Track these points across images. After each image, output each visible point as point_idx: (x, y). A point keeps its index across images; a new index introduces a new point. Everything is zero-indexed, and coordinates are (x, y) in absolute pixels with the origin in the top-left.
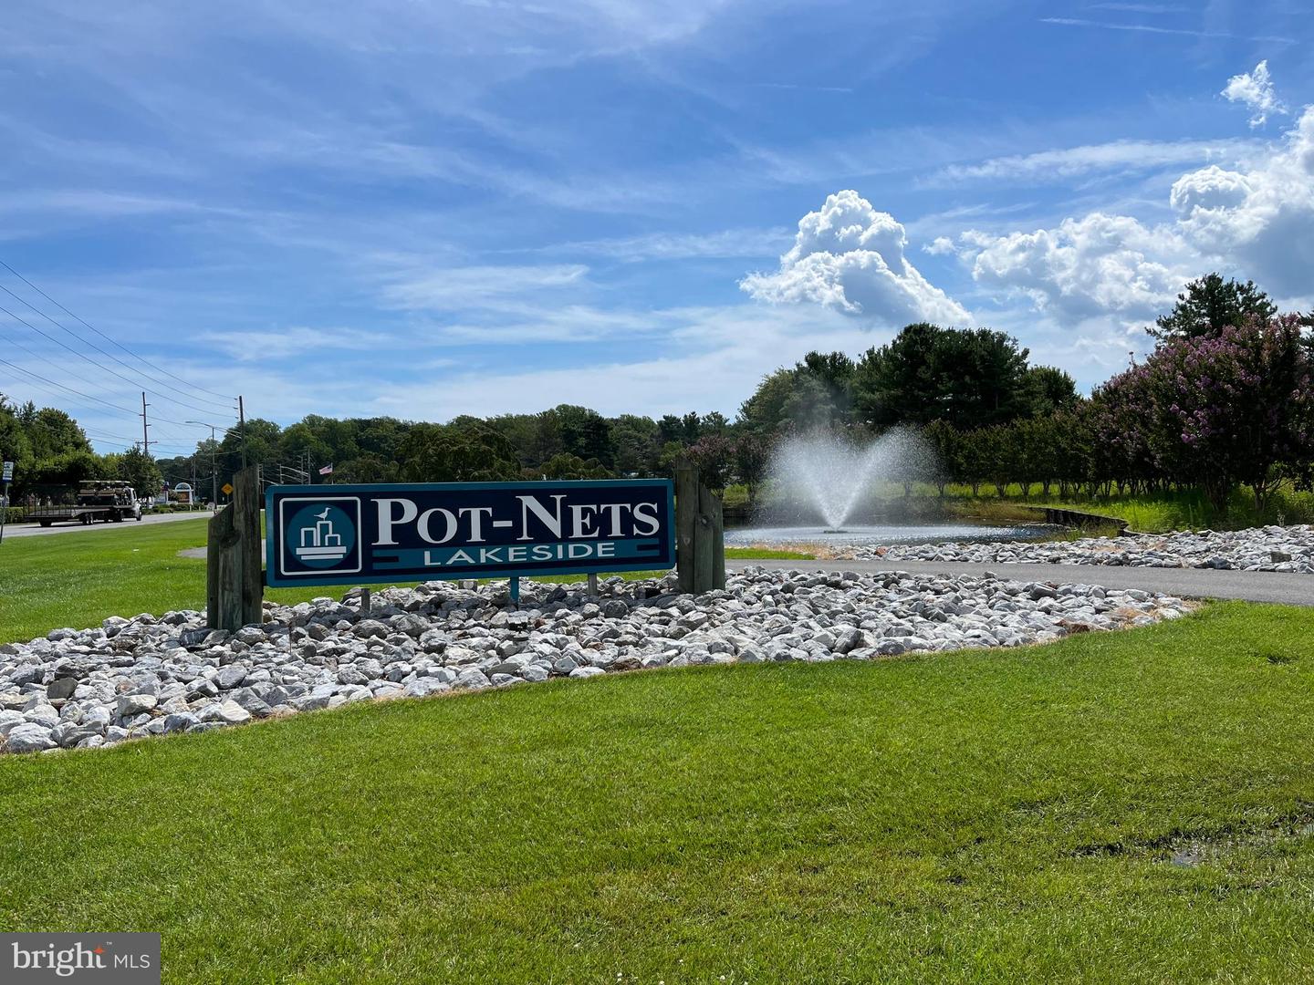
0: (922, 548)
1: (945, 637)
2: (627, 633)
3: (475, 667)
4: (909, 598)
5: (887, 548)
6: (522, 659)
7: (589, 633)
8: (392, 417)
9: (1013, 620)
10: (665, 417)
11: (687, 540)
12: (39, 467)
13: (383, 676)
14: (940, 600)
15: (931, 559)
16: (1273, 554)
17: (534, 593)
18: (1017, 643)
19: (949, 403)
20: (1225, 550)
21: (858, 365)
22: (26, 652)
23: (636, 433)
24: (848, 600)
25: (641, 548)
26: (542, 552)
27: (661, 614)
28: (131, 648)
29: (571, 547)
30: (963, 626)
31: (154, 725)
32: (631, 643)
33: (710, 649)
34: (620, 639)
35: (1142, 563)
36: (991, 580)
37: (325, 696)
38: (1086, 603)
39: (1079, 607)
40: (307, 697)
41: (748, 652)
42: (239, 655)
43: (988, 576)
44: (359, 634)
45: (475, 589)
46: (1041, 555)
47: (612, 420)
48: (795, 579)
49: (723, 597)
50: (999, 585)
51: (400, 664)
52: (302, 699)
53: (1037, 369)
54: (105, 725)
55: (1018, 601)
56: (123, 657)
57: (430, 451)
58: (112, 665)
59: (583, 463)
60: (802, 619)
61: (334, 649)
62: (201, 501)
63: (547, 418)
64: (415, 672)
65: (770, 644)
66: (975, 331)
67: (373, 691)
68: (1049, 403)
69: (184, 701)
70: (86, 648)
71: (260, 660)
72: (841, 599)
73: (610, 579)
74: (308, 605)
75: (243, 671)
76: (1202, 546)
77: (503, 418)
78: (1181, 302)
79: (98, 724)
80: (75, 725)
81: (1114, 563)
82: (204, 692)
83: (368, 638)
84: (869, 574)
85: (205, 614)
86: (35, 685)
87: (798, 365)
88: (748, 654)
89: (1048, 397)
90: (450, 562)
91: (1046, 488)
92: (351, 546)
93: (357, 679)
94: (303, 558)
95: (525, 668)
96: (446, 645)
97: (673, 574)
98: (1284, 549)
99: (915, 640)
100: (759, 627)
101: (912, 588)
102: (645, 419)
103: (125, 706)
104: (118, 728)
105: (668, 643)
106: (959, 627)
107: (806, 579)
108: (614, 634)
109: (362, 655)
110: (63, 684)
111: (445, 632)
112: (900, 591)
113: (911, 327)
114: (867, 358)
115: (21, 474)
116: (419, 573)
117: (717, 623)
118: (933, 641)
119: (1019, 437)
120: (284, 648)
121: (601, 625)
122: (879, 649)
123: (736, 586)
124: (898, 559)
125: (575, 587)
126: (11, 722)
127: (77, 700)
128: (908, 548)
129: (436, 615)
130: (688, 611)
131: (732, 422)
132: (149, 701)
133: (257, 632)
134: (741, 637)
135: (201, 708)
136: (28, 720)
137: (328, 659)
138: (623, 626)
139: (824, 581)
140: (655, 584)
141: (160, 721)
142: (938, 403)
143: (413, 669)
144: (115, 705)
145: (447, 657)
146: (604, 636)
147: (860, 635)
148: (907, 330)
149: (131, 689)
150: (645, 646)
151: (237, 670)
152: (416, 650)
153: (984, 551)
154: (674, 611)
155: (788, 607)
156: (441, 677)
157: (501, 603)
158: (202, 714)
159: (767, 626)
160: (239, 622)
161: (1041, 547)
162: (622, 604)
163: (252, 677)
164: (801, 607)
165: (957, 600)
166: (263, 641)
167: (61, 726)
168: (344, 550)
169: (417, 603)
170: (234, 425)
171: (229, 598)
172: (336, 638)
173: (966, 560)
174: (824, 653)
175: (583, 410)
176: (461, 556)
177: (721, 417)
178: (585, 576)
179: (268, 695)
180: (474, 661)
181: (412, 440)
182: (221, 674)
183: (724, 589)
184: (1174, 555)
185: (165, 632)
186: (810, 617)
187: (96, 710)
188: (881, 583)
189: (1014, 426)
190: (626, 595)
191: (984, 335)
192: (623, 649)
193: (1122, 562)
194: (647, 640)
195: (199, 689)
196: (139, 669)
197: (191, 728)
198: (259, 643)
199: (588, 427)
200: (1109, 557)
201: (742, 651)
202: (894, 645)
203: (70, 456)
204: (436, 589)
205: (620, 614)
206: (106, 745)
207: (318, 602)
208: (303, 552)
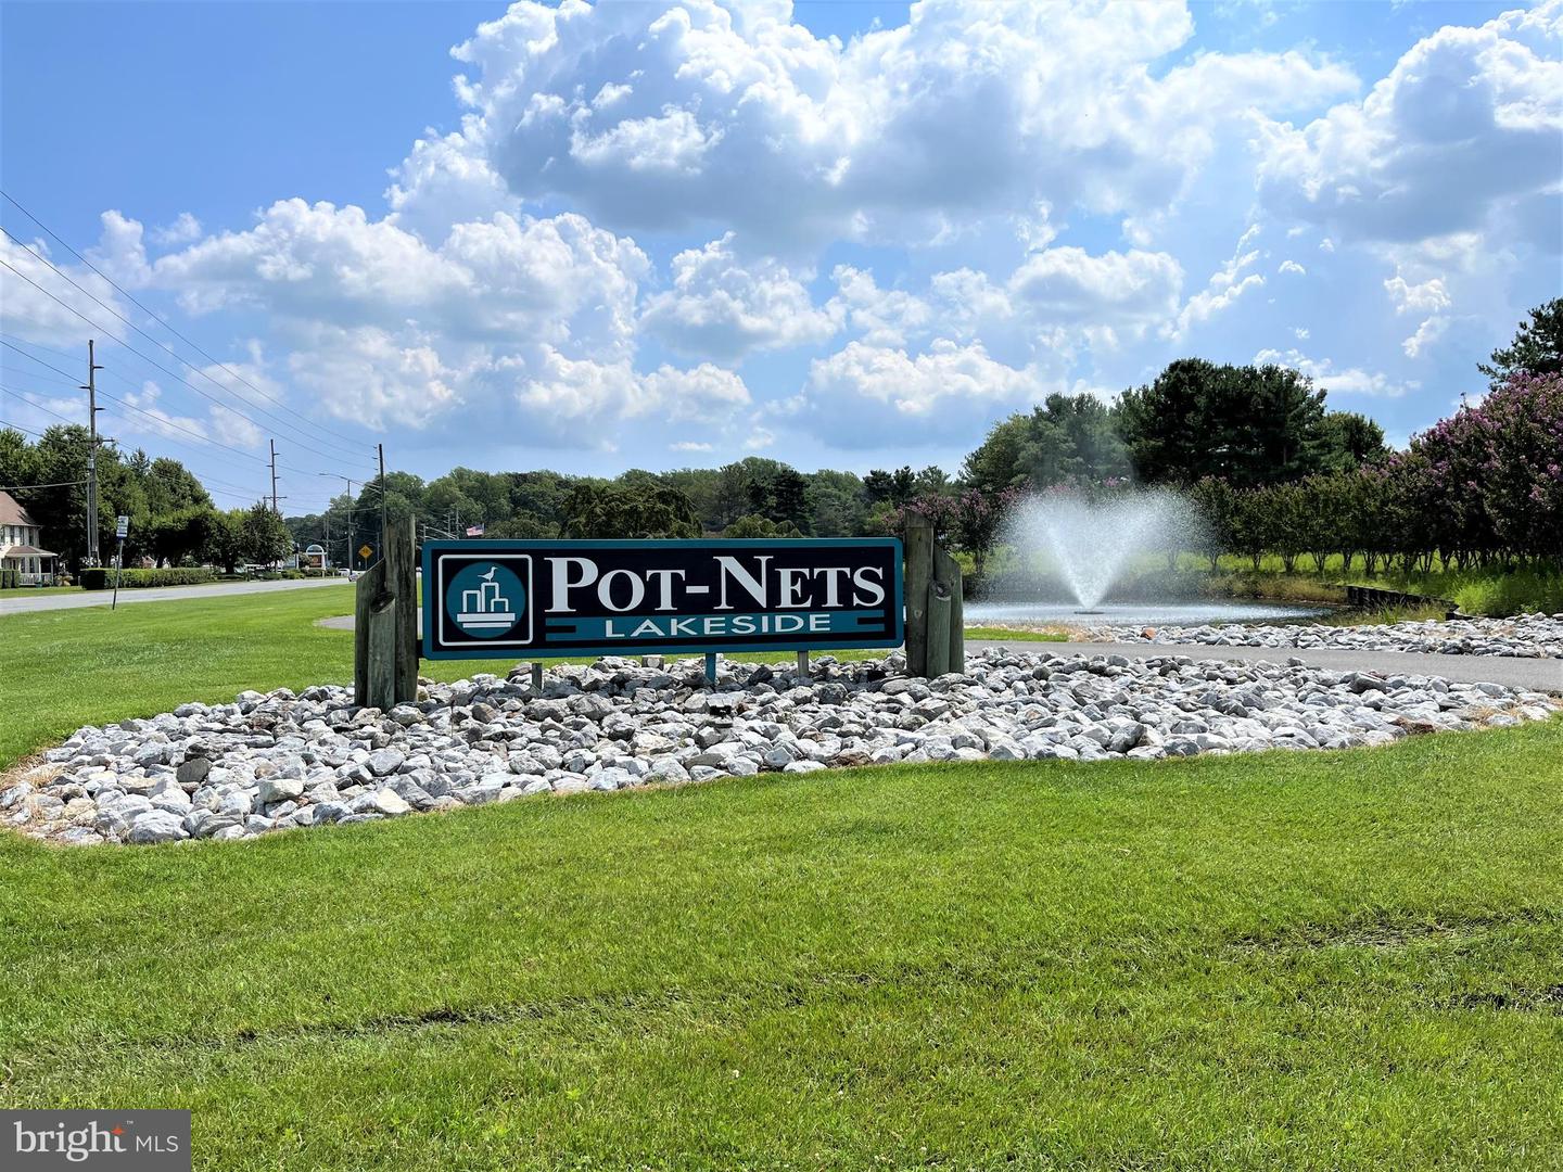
0: (1198, 630)
1: (1249, 736)
2: (850, 722)
3: (670, 758)
4: (1197, 687)
5: (1156, 630)
6: (726, 750)
7: (804, 721)
8: (552, 471)
9: (1335, 715)
10: (872, 472)
11: (918, 613)
12: (155, 524)
13: (562, 766)
14: (1236, 690)
15: (1214, 643)
17: (733, 673)
18: (1343, 745)
19: (1223, 456)
21: (1111, 409)
22: (149, 728)
23: (835, 492)
24: (1118, 689)
25: (862, 621)
26: (743, 624)
27: (888, 701)
28: (271, 726)
29: (778, 619)
30: (1271, 722)
31: (301, 815)
32: (857, 734)
33: (954, 743)
34: (844, 729)
35: (1488, 651)
36: (1298, 668)
37: (496, 787)
38: (1426, 698)
39: (1418, 702)
40: (475, 787)
41: (1003, 748)
42: (394, 737)
43: (1293, 663)
44: (531, 716)
45: (661, 667)
46: (1355, 640)
47: (808, 475)
48: (1049, 663)
49: (964, 682)
50: (1309, 674)
51: (582, 751)
52: (469, 790)
53: (1335, 416)
54: (245, 814)
55: (1337, 694)
56: (262, 737)
57: (598, 510)
58: (249, 745)
59: (774, 526)
60: (1064, 709)
61: (503, 733)
62: (335, 566)
63: (732, 472)
64: (600, 761)
65: (1028, 739)
66: (1259, 368)
67: (551, 782)
68: (1349, 457)
69: (334, 788)
70: (219, 726)
71: (418, 743)
72: (1109, 689)
73: (821, 660)
74: (468, 683)
75: (400, 756)
76: (1560, 632)
77: (680, 473)
78: (1523, 333)
79: (237, 812)
80: (211, 813)
81: (1452, 651)
82: (356, 779)
83: (542, 721)
84: (1140, 659)
85: (352, 691)
86: (162, 767)
87: (1037, 409)
88: (1003, 751)
89: (1348, 449)
90: (635, 634)
91: (1347, 562)
92: (521, 614)
93: (533, 769)
94: (465, 626)
95: (730, 760)
96: (634, 731)
97: (900, 653)
99: (1212, 738)
100: (1012, 719)
101: (1198, 676)
102: (847, 475)
103: (268, 791)
104: (261, 817)
105: (901, 735)
106: (1265, 724)
107: (1062, 664)
108: (835, 723)
109: (535, 741)
110: (195, 766)
111: (632, 715)
112: (1181, 679)
113: (1178, 363)
114: (1122, 400)
115: (136, 531)
116: (597, 646)
117: (959, 712)
118: (1234, 740)
120: (445, 731)
121: (817, 712)
122: (1166, 748)
123: (977, 670)
124: (1172, 642)
125: (781, 668)
126: (136, 808)
127: (212, 784)
128: (1182, 631)
129: (619, 695)
130: (922, 698)
131: (952, 479)
132: (295, 787)
133: (413, 711)
134: (991, 729)
135: (353, 797)
136: (156, 807)
137: (497, 744)
138: (844, 713)
139: (1086, 667)
140: (876, 666)
141: (308, 811)
142: (1211, 456)
143: (598, 758)
144: (256, 790)
145: (636, 745)
146: (823, 725)
147: (1142, 730)
148: (1173, 367)
149: (273, 773)
150: (873, 738)
151: (385, 758)
152: (599, 736)
153: (1280, 635)
154: (905, 698)
155: (1046, 696)
156: (631, 769)
157: (695, 683)
158: (356, 804)
159: (1023, 718)
160: (391, 699)
161: (1352, 630)
162: (841, 688)
163: (411, 763)
164: (1063, 697)
165: (1260, 690)
166: (419, 722)
167: (194, 814)
168: (512, 617)
169: (596, 681)
170: (372, 479)
171: (381, 665)
172: (505, 721)
173: (1258, 645)
174: (1098, 751)
175: (774, 464)
176: (648, 627)
177: (940, 472)
178: (794, 654)
179: (430, 785)
180: (670, 749)
181: (576, 497)
182: (375, 757)
183: (962, 673)
184: (1527, 642)
185: (306, 710)
186: (1075, 708)
187: (235, 795)
188: (1156, 670)
189: (1305, 485)
190: (843, 678)
191: (1270, 372)
192: (848, 741)
193: (1463, 650)
194: (875, 731)
195: (350, 775)
196: (281, 750)
197: (344, 819)
198: (416, 725)
199: (779, 484)
200: (1444, 644)
201: (994, 747)
202: (1184, 744)
203: (190, 512)
204: (616, 667)
205: (837, 700)
206: (247, 837)
207: (479, 680)
208: (465, 619)
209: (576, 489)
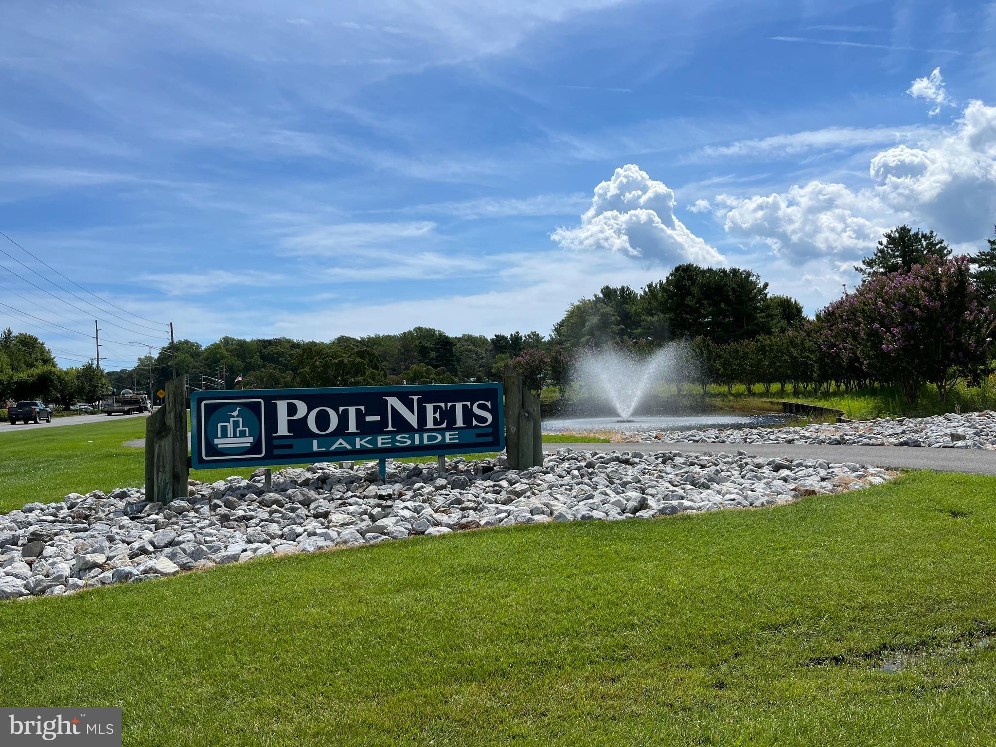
0: (690, 433)
1: (709, 501)
2: (469, 501)
3: (352, 529)
4: (682, 471)
5: (664, 434)
6: (388, 522)
7: (440, 501)
8: (287, 338)
9: (760, 487)
10: (496, 336)
11: (513, 429)
12: (15, 379)
13: (282, 536)
14: (705, 472)
15: (697, 441)
16: (952, 435)
17: (397, 471)
18: (763, 504)
19: (709, 323)
20: (916, 432)
21: (641, 295)
22: (4, 521)
23: (474, 348)
24: (636, 473)
25: (478, 435)
26: (403, 440)
27: (494, 486)
28: (86, 517)
29: (425, 436)
30: (722, 492)
31: (104, 577)
32: (472, 508)
33: (532, 512)
34: (463, 505)
35: (855, 442)
36: (743, 456)
37: (237, 552)
38: (814, 473)
39: (809, 476)
40: (223, 553)
42: (170, 521)
43: (740, 454)
44: (263, 504)
45: (352, 468)
46: (779, 437)
47: (456, 338)
48: (595, 458)
49: (541, 472)
50: (749, 460)
51: (294, 527)
52: (219, 555)
53: (775, 298)
54: (66, 578)
55: (763, 473)
56: (80, 525)
57: (317, 363)
58: (71, 531)
59: (434, 371)
60: (601, 488)
61: (244, 516)
63: (406, 337)
64: (306, 533)
65: (577, 507)
66: (728, 269)
67: (274, 548)
68: (783, 323)
69: (127, 558)
70: (51, 518)
71: (186, 525)
72: (630, 473)
73: (455, 460)
74: (224, 483)
75: (173, 534)
76: (899, 430)
77: (373, 338)
78: (880, 247)
79: (61, 576)
80: (43, 578)
81: (834, 443)
82: (143, 551)
83: (270, 507)
84: (651, 453)
85: (143, 491)
86: (12, 547)
87: (596, 296)
88: (561, 515)
89: (783, 318)
90: (332, 448)
91: (783, 387)
92: (257, 437)
93: (262, 539)
94: (220, 446)
95: (391, 528)
96: (330, 512)
97: (503, 455)
98: (960, 431)
99: (686, 503)
100: (569, 495)
101: (684, 463)
102: (481, 338)
103: (81, 562)
104: (77, 579)
105: (500, 508)
106: (719, 492)
107: (603, 458)
108: (459, 501)
109: (265, 521)
110: (34, 546)
111: (329, 501)
112: (674, 465)
113: (680, 267)
114: (647, 290)
115: (2, 384)
116: (309, 457)
117: (537, 492)
118: (700, 504)
119: (762, 349)
120: (205, 516)
121: (449, 495)
122: (659, 510)
123: (551, 464)
124: (673, 441)
125: (429, 466)
127: (45, 558)
128: (680, 433)
129: (322, 489)
130: (514, 484)
131: (547, 339)
132: (100, 559)
133: (184, 504)
134: (555, 502)
135: (140, 563)
136: (7, 574)
137: (239, 524)
138: (465, 495)
139: (617, 459)
140: (490, 463)
141: (109, 574)
142: (701, 323)
143: (305, 530)
144: (74, 562)
145: (330, 522)
146: (451, 503)
147: (645, 499)
148: (677, 269)
149: (86, 549)
150: (482, 510)
151: (169, 534)
152: (307, 516)
153: (738, 435)
154: (504, 483)
155: (590, 479)
156: (326, 537)
157: (372, 479)
158: (142, 568)
159: (575, 494)
160: (170, 496)
161: (779, 431)
162: (464, 479)
163: (181, 539)
164: (600, 479)
165: (717, 472)
166: (188, 511)
167: (32, 578)
168: (251, 439)
169: (308, 480)
170: (166, 345)
171: (163, 478)
172: (245, 508)
173: (724, 442)
174: (618, 513)
175: (434, 331)
176: (341, 443)
177: (538, 335)
178: (436, 458)
179: (193, 553)
180: (351, 523)
181: (303, 355)
182: (156, 536)
183: (542, 466)
184: (879, 436)
185: (112, 505)
186: (607, 486)
187: (60, 565)
188: (660, 460)
189: (758, 340)
190: (467, 472)
191: (735, 272)
192: (466, 513)
193: (840, 442)
194: (483, 506)
195: (139, 549)
196: (92, 533)
197: (133, 578)
198: (186, 513)
199: (437, 344)
200: (830, 438)
201: (556, 513)
202: (670, 507)
203: (39, 369)
204: (322, 469)
205: (463, 486)
206: (67, 593)
207: (231, 480)
208: (220, 442)
209: (303, 350)
